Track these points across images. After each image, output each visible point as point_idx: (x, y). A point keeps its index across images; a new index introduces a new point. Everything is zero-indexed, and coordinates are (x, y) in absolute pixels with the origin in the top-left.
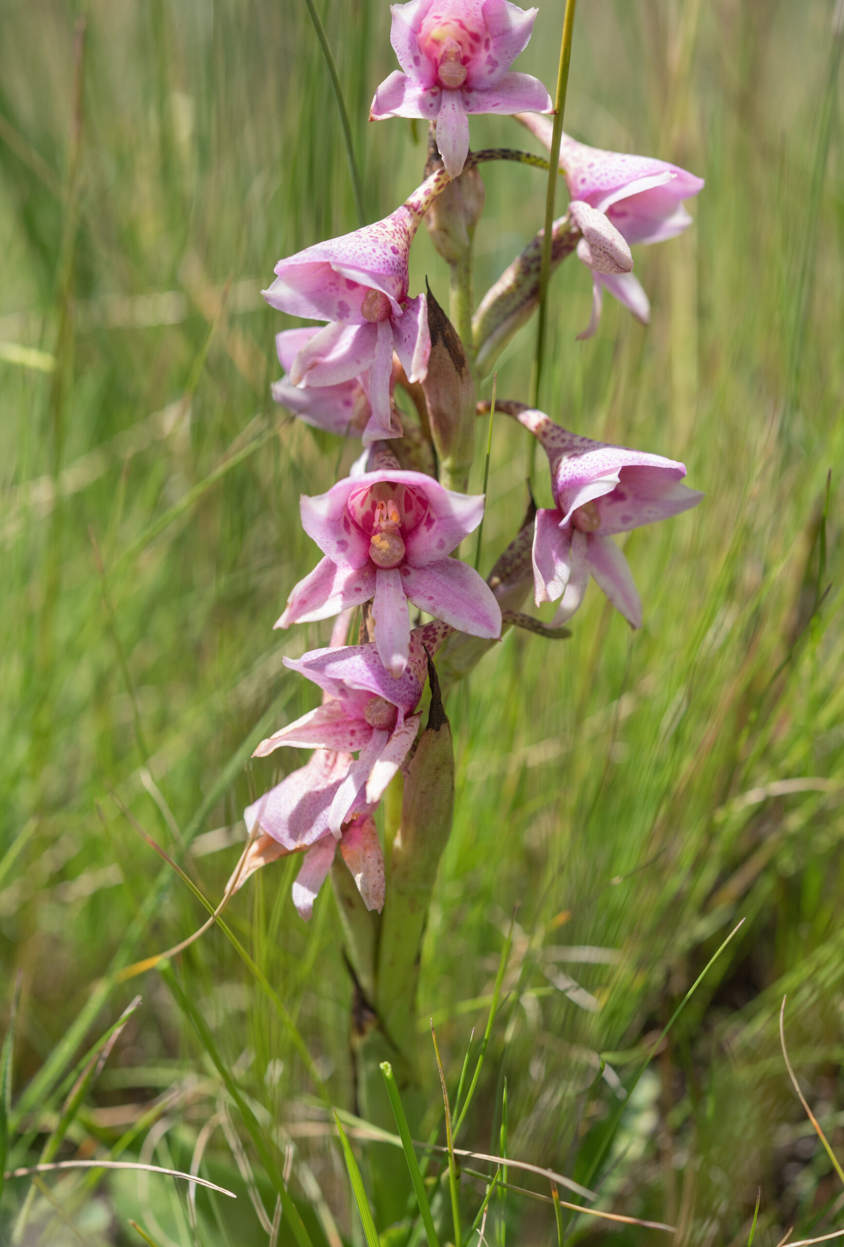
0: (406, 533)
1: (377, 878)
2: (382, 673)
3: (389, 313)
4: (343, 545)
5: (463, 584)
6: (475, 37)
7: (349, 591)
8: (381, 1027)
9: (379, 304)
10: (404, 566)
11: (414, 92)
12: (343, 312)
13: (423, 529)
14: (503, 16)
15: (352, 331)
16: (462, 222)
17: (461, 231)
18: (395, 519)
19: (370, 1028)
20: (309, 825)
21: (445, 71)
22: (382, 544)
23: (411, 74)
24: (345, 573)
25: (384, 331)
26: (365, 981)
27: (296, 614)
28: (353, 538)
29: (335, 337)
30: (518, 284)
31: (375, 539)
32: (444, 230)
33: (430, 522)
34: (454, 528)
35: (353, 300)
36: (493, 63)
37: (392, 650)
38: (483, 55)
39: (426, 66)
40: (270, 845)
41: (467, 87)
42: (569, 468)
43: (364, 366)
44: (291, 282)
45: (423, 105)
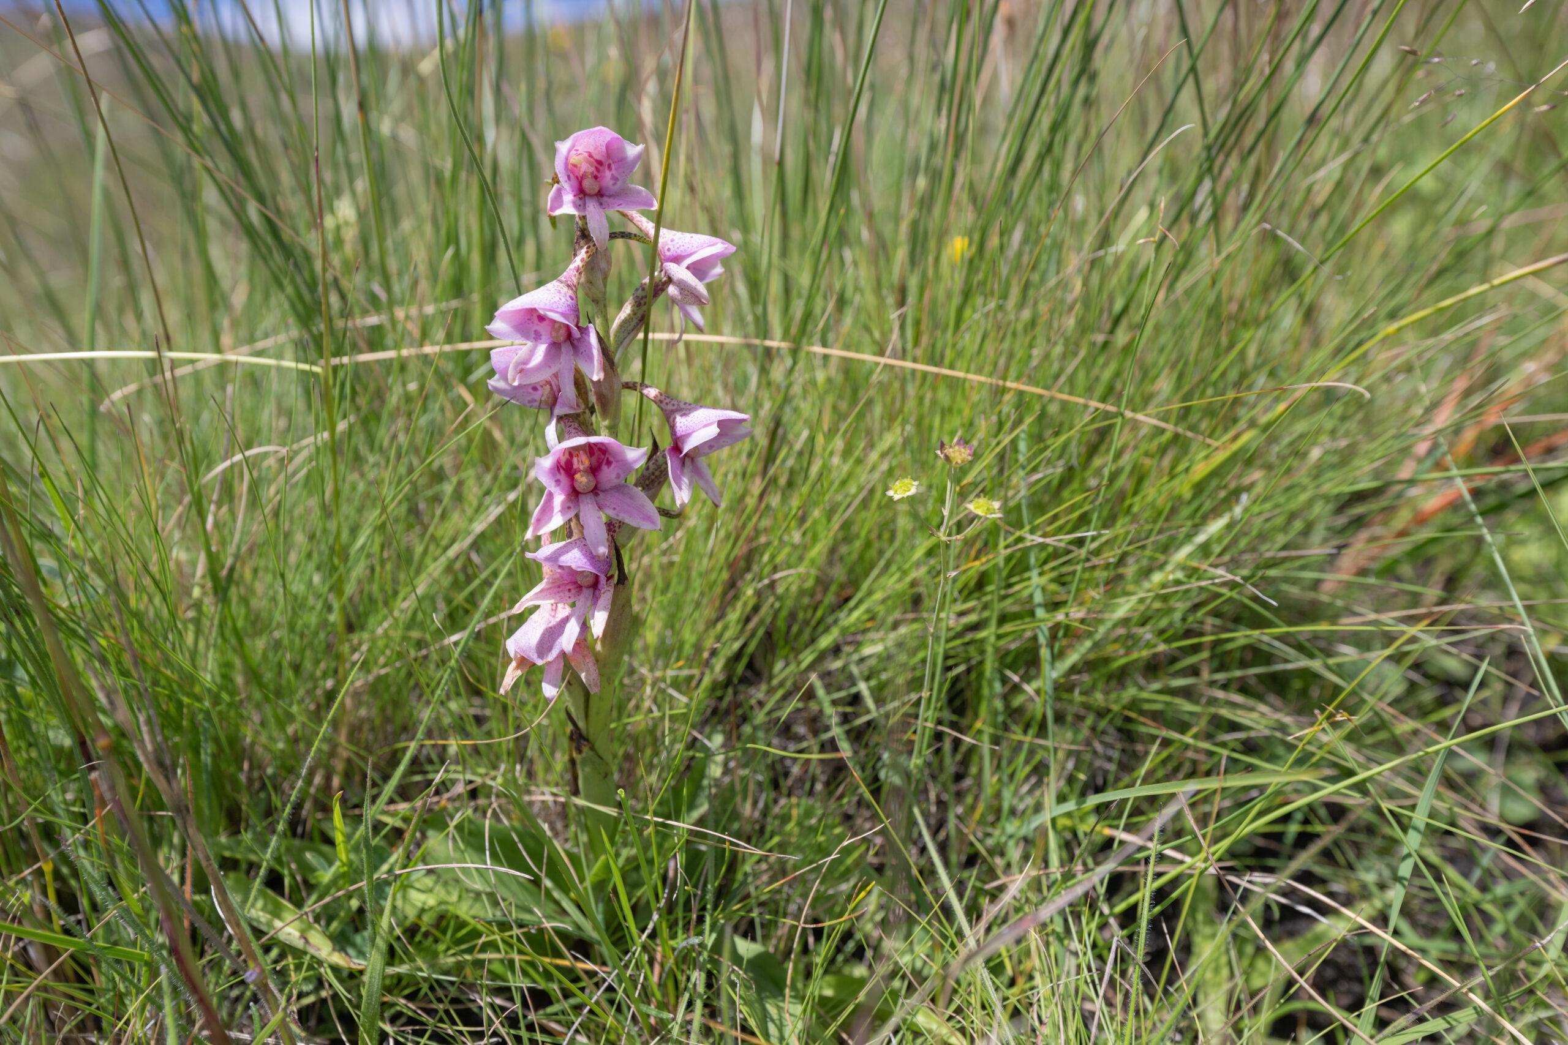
0: (594, 470)
1: (594, 675)
2: (592, 558)
3: (569, 336)
4: (558, 482)
5: (632, 497)
6: (600, 163)
7: (564, 509)
8: (592, 748)
9: (563, 332)
10: (595, 491)
11: (568, 197)
12: (537, 337)
13: (604, 468)
14: (622, 150)
15: (542, 349)
16: (600, 276)
17: (600, 283)
18: (587, 463)
19: (585, 750)
20: (550, 649)
21: (587, 184)
22: (582, 479)
23: (566, 186)
24: (559, 499)
25: (566, 348)
26: (581, 724)
27: (536, 529)
28: (563, 477)
29: (532, 352)
30: (634, 313)
31: (577, 476)
32: (590, 282)
33: (609, 463)
34: (626, 466)
35: (543, 328)
36: (615, 179)
37: (598, 545)
38: (608, 174)
39: (574, 181)
40: (523, 662)
41: (600, 194)
42: (682, 423)
43: (554, 370)
44: (504, 320)
45: (576, 206)
